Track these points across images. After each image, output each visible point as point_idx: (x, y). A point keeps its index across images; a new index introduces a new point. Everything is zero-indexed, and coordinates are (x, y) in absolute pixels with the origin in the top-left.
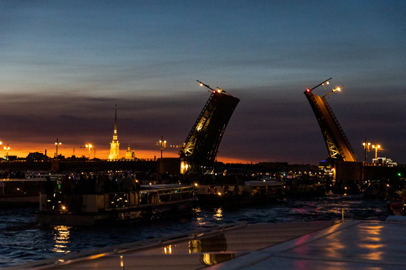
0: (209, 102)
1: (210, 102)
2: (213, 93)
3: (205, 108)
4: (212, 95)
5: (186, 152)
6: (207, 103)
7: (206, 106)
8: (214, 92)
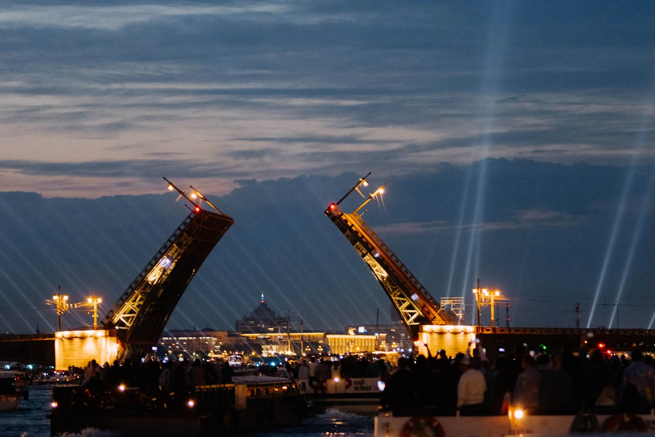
0: (182, 228)
1: (185, 228)
2: (195, 212)
3: (173, 239)
4: (193, 216)
5: (116, 320)
6: (179, 228)
7: (174, 235)
8: (197, 209)
